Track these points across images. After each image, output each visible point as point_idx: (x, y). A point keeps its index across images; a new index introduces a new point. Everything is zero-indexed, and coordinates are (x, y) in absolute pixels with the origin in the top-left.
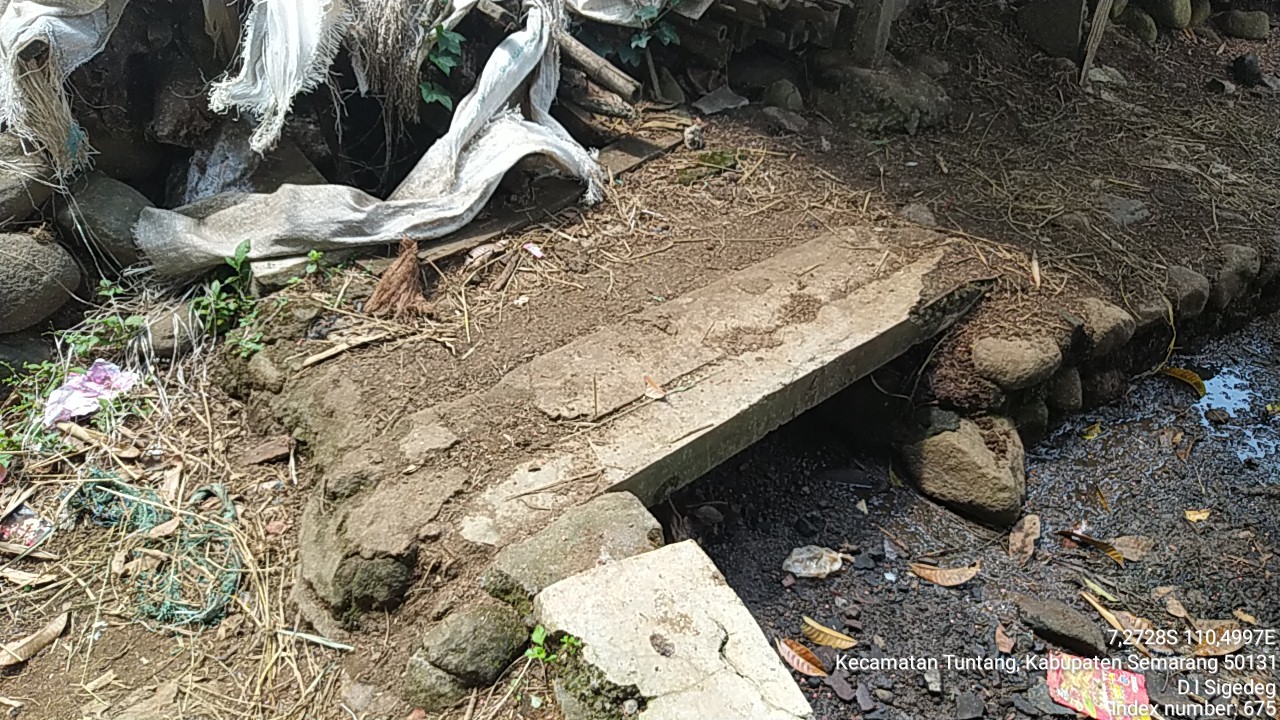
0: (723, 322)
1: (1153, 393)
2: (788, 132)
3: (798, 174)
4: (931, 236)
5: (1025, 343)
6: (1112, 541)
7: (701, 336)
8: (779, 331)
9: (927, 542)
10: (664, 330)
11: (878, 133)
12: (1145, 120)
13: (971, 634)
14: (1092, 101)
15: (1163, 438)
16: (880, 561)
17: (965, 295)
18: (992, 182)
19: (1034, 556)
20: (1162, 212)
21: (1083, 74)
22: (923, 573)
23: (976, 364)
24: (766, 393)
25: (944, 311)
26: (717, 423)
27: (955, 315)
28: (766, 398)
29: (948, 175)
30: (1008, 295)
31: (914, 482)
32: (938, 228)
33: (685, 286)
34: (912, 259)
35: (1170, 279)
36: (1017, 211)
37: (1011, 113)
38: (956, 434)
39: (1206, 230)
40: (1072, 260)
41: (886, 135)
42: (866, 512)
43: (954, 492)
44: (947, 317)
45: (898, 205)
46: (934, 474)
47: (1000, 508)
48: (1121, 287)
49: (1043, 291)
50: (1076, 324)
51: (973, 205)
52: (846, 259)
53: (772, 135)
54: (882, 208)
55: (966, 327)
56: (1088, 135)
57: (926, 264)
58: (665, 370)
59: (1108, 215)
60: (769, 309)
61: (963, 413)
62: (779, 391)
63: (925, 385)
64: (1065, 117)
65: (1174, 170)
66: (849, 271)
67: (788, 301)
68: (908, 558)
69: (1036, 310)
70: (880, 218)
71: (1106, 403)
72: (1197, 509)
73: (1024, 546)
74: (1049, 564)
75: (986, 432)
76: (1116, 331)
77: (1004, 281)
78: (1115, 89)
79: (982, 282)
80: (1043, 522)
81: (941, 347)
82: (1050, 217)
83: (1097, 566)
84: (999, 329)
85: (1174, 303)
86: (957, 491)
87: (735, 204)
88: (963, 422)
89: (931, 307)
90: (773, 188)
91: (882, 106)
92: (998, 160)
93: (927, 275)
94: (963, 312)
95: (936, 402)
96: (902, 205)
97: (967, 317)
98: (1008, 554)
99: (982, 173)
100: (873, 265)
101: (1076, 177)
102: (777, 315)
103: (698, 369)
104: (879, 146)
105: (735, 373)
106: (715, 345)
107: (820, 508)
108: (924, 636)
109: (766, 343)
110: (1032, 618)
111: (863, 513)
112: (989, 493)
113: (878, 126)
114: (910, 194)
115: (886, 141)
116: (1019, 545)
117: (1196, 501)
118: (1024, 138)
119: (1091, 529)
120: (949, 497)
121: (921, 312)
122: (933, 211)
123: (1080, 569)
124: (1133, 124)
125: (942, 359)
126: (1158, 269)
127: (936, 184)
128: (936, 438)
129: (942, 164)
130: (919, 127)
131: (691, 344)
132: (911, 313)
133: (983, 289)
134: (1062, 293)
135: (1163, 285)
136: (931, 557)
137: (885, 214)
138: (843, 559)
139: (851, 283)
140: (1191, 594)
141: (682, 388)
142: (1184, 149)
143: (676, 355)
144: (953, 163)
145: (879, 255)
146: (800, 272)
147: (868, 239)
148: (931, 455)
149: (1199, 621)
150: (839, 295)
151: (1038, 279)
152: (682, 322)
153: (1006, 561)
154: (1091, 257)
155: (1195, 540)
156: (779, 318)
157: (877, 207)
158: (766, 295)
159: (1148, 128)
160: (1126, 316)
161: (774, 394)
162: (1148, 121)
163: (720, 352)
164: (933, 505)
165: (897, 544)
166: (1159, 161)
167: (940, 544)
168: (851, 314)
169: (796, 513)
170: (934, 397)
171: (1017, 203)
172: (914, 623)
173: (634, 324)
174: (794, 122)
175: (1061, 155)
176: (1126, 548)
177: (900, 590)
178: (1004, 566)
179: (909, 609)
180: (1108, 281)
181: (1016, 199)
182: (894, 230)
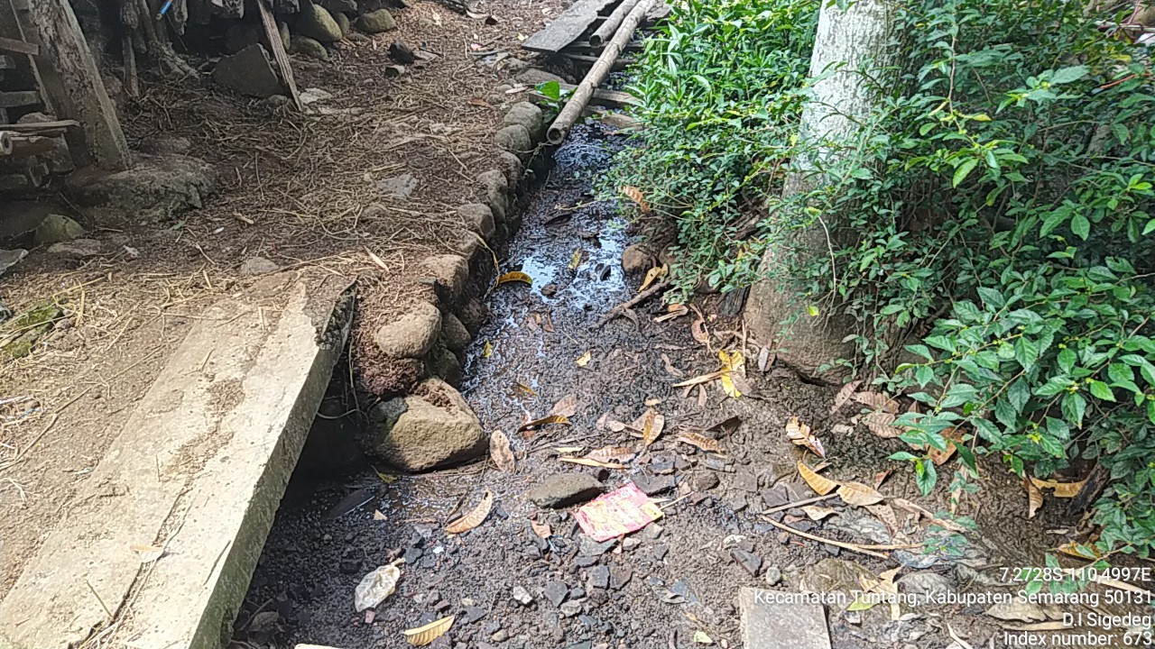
0: (165, 451)
1: (502, 300)
2: (87, 258)
3: (127, 288)
4: (283, 277)
5: (410, 316)
6: (552, 412)
7: (154, 476)
8: (222, 425)
9: (443, 505)
10: (114, 495)
11: (170, 219)
12: (364, 116)
13: (519, 543)
14: (318, 119)
15: (530, 325)
16: (423, 545)
17: (344, 307)
18: (294, 212)
19: (516, 460)
20: (424, 175)
21: (297, 102)
22: (459, 528)
23: (388, 352)
24: (255, 482)
25: (338, 328)
26: (232, 536)
27: (347, 326)
28: (258, 486)
29: (255, 225)
30: (372, 289)
31: (402, 469)
32: (282, 268)
33: (101, 444)
34: (284, 303)
35: (464, 217)
36: (329, 225)
37: (266, 155)
38: (409, 412)
39: (460, 173)
40: (395, 240)
41: (178, 218)
42: (385, 518)
43: (436, 455)
44: (343, 330)
45: (235, 268)
46: (413, 453)
47: (474, 443)
48: (439, 240)
49: (393, 272)
50: (432, 282)
51: (293, 238)
52: (230, 334)
53: (75, 269)
54: (225, 277)
55: (361, 330)
56: (335, 146)
57: (298, 300)
58: (144, 528)
59: (393, 195)
60: (197, 414)
61: (403, 394)
62: (264, 473)
63: (362, 392)
64: (308, 140)
65: (411, 142)
66: (240, 341)
67: (208, 396)
68: (440, 526)
69: (400, 288)
70: (229, 286)
71: (482, 325)
72: (582, 356)
73: (505, 457)
74: (528, 457)
75: (427, 397)
76: (458, 272)
77: (362, 280)
78: (328, 103)
79: (349, 290)
80: (504, 432)
81: (353, 356)
82: (357, 217)
83: (555, 435)
84: (385, 317)
85: (476, 231)
86: (438, 451)
87: (89, 346)
88: (408, 400)
89: (328, 330)
90: (113, 312)
91: (160, 196)
92: (285, 195)
93: (305, 308)
94: (350, 320)
95: (379, 399)
96: (239, 266)
97: (356, 322)
98: (500, 471)
99: (281, 211)
100: (257, 325)
101: (351, 180)
102: (209, 414)
103: (175, 506)
104: (179, 229)
105: (212, 485)
106: (174, 475)
107: (349, 542)
108: (493, 571)
109: (218, 442)
110: (546, 500)
111: (384, 521)
112: (460, 438)
113: (167, 213)
114: (237, 254)
115: (181, 223)
116: (501, 458)
117: (576, 351)
118: (291, 169)
119: (534, 414)
120: (435, 461)
121: (324, 338)
122: (267, 258)
123: (548, 445)
124: (359, 122)
125: (361, 364)
126: (452, 215)
127: (251, 236)
128: (396, 425)
129: (244, 218)
130: (202, 199)
131: (150, 489)
132: (318, 343)
133: (353, 294)
134: (406, 267)
135: (463, 223)
136: (454, 513)
137: (231, 281)
138: (397, 566)
139: (250, 350)
140: (617, 410)
141: (174, 532)
142: (405, 125)
143: (144, 509)
144: (252, 214)
145: (255, 315)
146: (200, 367)
147: (235, 308)
148: (402, 440)
149: (634, 424)
150: (249, 364)
151: (384, 266)
152: (125, 476)
153: (501, 477)
154: (404, 231)
155: (594, 376)
156: (213, 415)
157: (219, 278)
158: (184, 404)
159: (371, 121)
160: (458, 258)
161: (261, 478)
162: (367, 116)
163: (184, 478)
164: (427, 476)
165: (425, 523)
166: (395, 141)
167: (452, 499)
168: (272, 373)
169: (333, 561)
170: (375, 396)
171: (325, 219)
172: (479, 568)
173: (78, 509)
174: (88, 247)
175: (327, 168)
176: (563, 410)
177: (453, 553)
178: (503, 480)
179: (468, 561)
180: (428, 241)
181: (322, 216)
182: (250, 289)
